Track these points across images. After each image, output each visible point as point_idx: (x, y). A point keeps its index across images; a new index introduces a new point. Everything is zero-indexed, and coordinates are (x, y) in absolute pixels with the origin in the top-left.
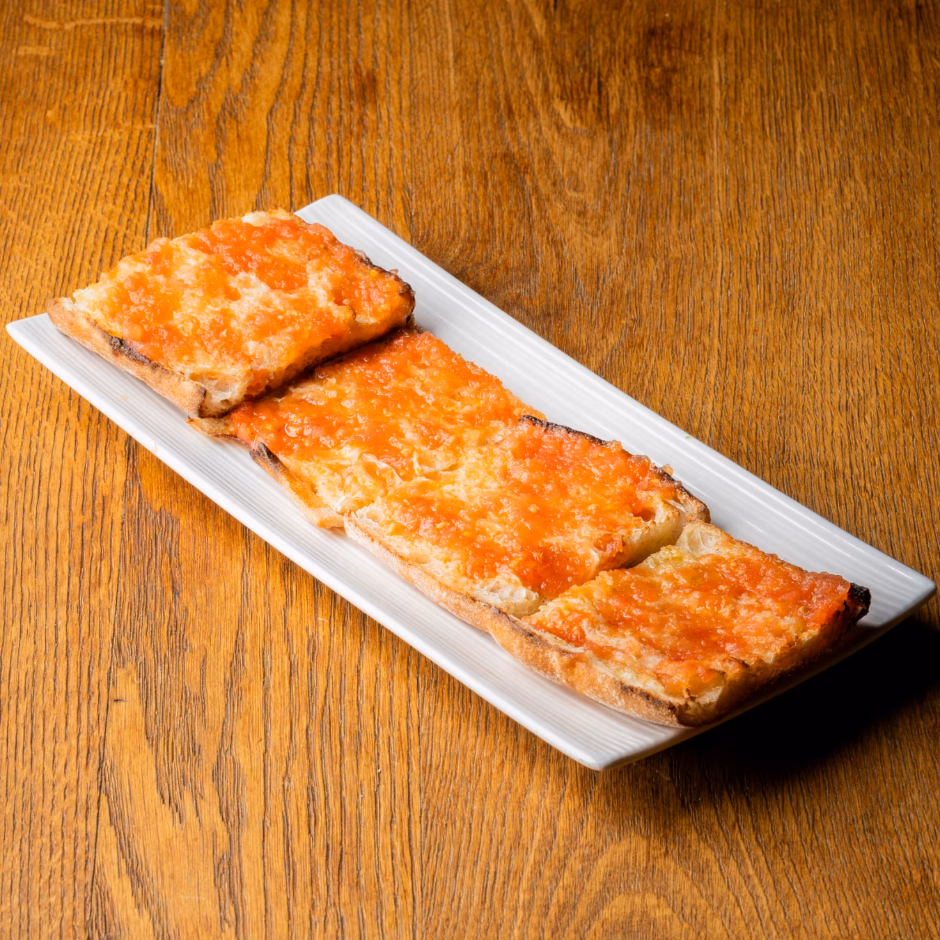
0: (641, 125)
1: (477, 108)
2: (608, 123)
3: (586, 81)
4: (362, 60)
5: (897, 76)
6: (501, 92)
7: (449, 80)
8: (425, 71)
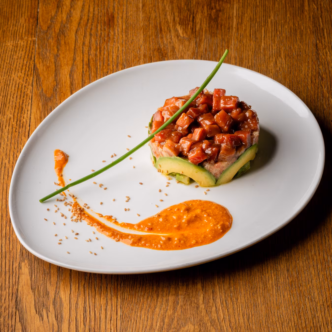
0: (207, 35)
1: (149, 29)
2: (195, 34)
3: (188, 16)
4: (109, 8)
5: (299, 12)
6: (158, 22)
7: (140, 16)
8: (131, 13)
